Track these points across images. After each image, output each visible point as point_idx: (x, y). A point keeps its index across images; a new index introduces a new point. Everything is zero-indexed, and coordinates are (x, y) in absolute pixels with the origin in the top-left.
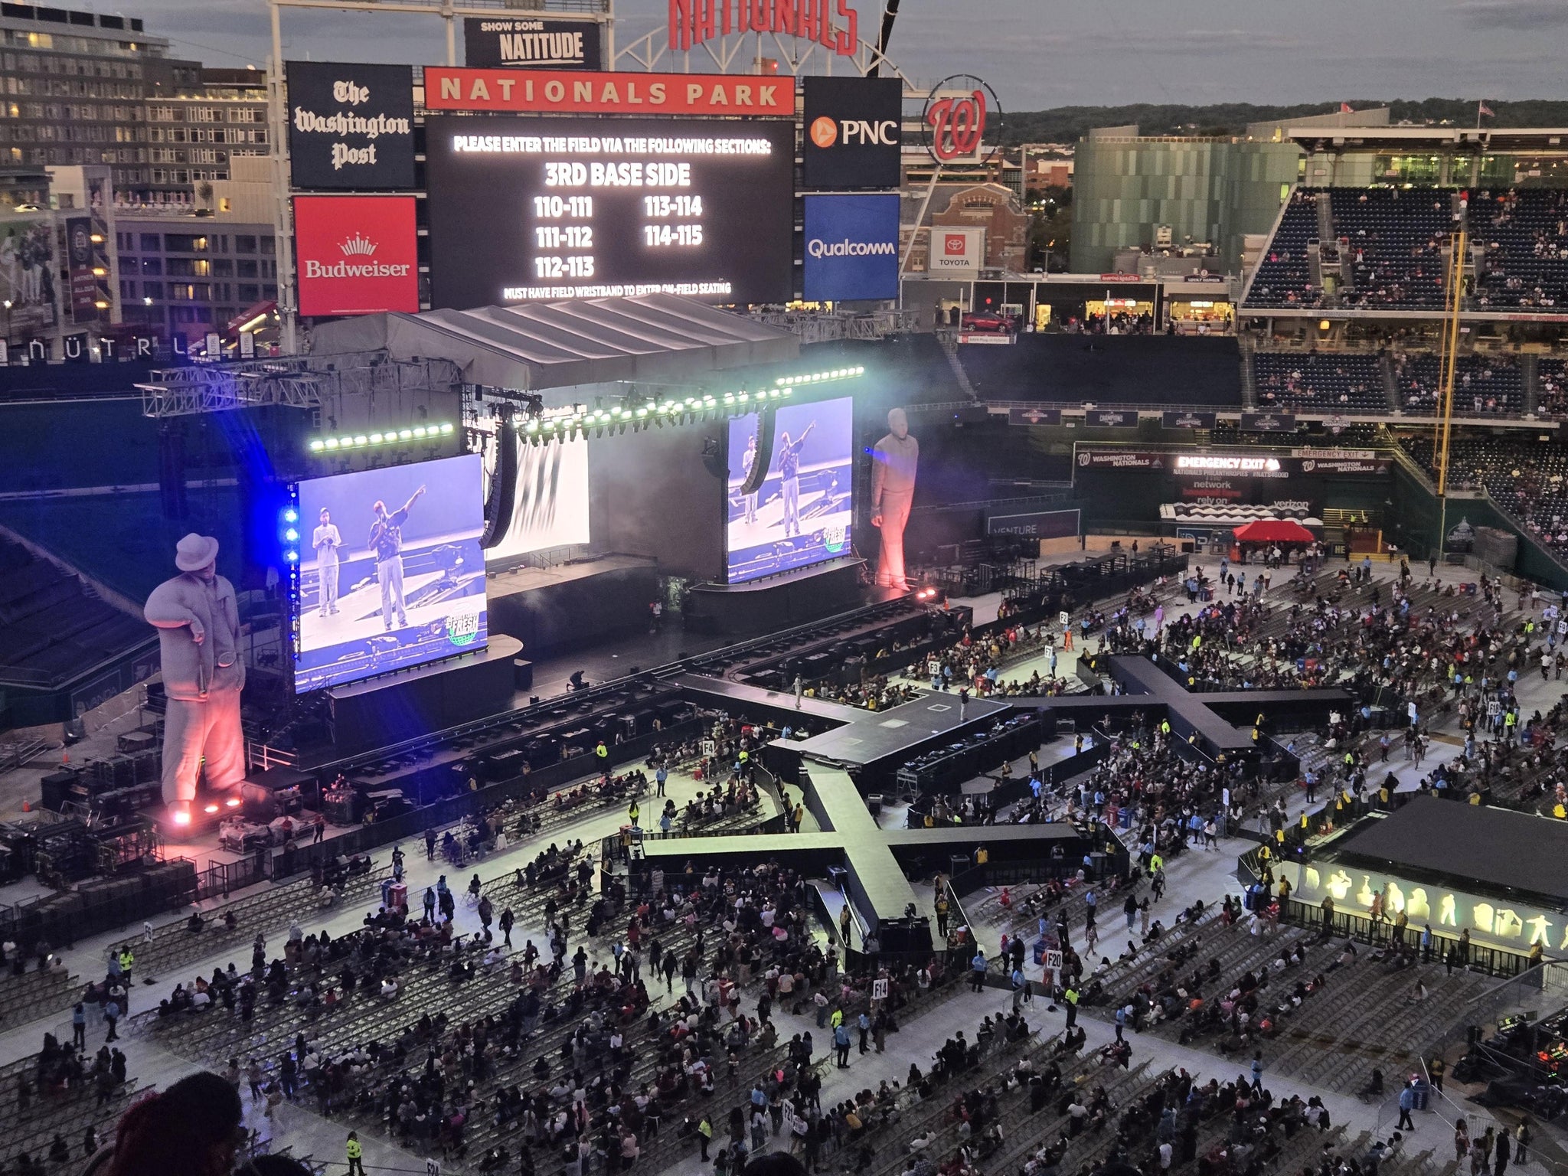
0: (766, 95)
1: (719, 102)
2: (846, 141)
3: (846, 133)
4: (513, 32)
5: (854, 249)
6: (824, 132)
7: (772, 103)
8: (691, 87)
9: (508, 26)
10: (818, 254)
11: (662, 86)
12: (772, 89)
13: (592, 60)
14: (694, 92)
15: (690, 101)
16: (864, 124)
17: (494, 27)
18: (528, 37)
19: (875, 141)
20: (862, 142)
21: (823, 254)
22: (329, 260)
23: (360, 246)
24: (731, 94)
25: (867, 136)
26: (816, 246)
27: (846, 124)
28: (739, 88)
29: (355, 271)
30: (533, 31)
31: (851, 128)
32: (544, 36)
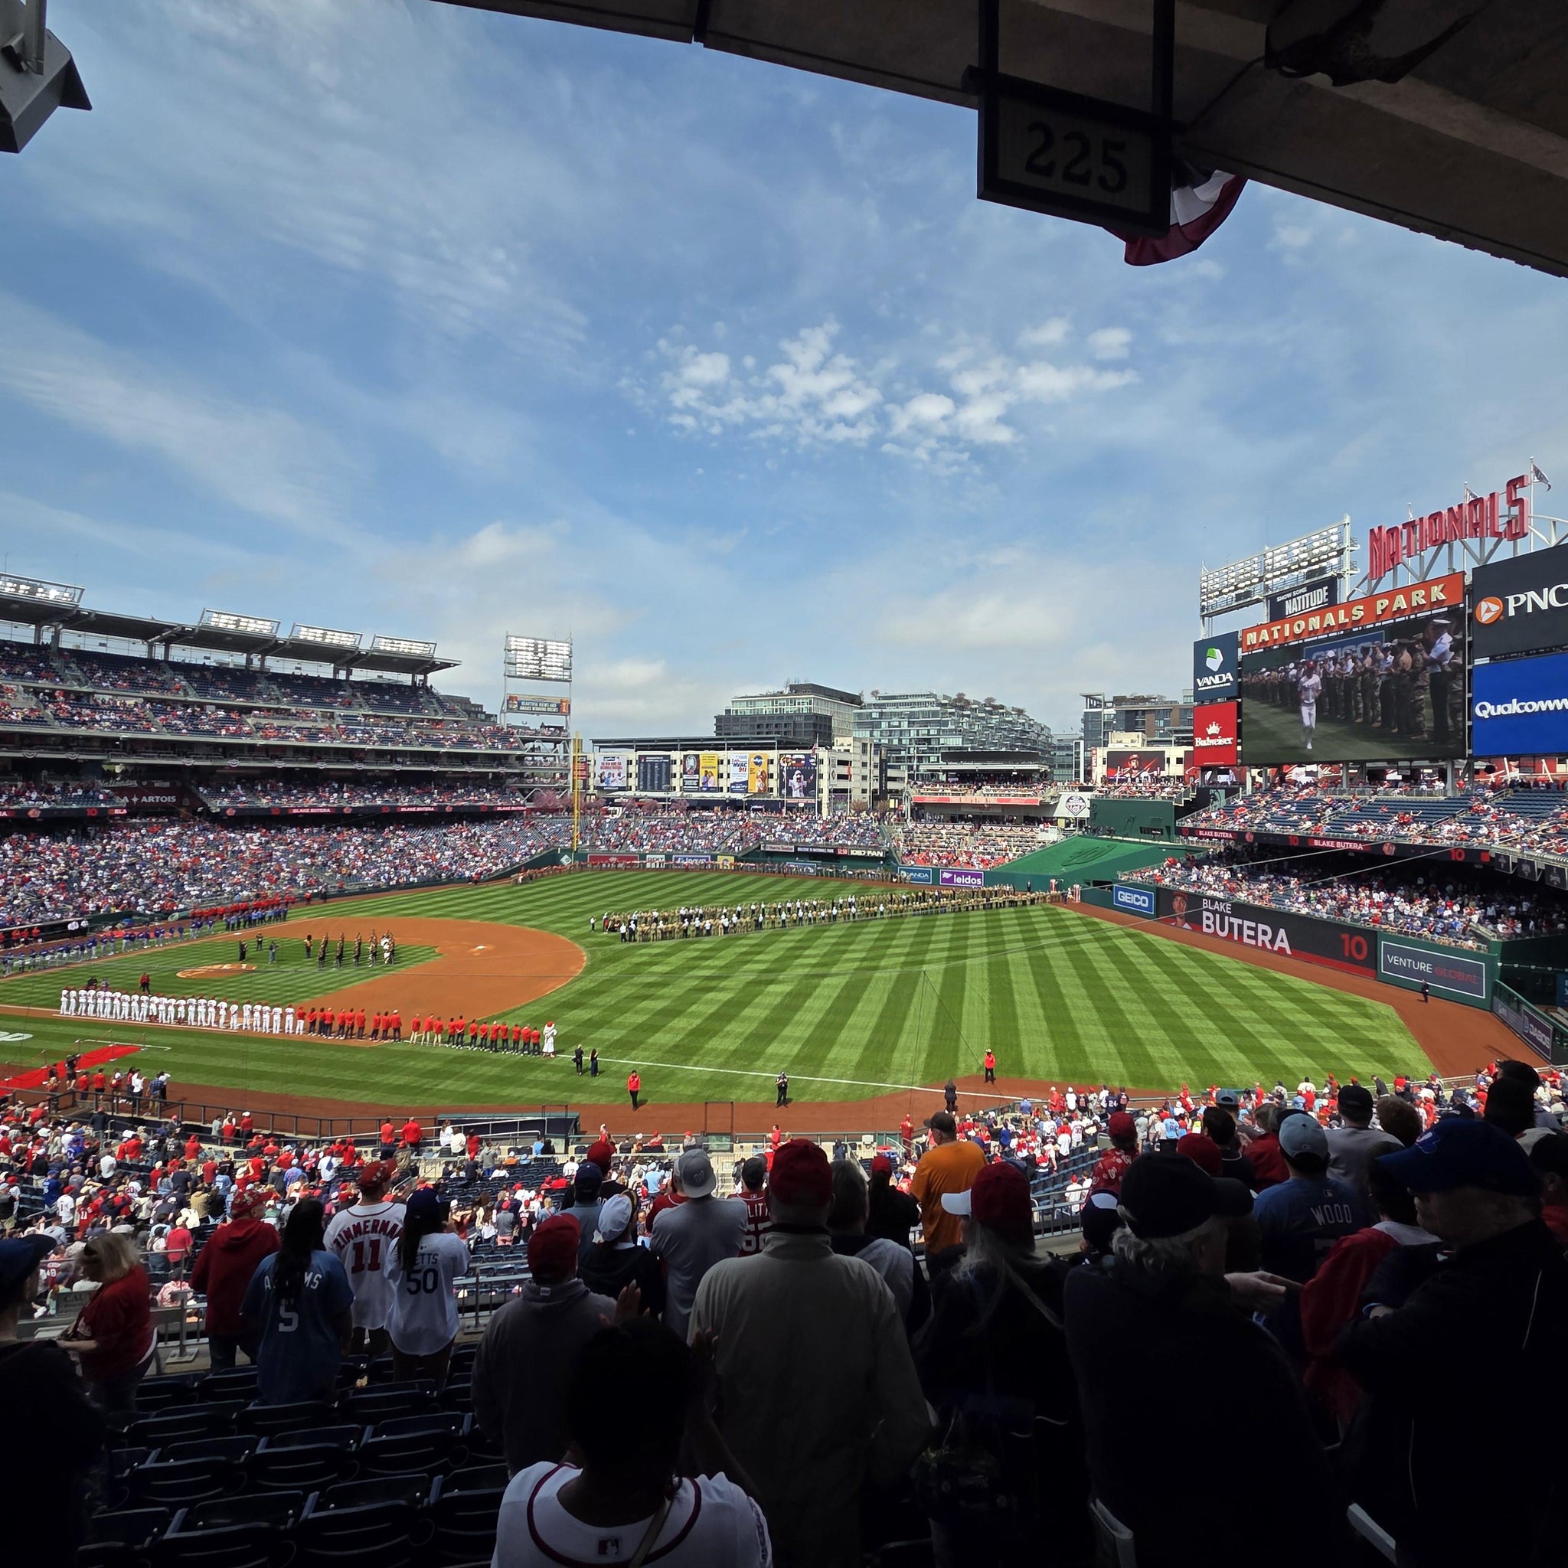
0: (1437, 593)
1: (1399, 608)
2: (1512, 613)
3: (1512, 604)
4: (1292, 597)
5: (1522, 707)
6: (1488, 610)
7: (1442, 597)
8: (1379, 602)
9: (1289, 595)
10: (1485, 714)
11: (1362, 607)
12: (1441, 586)
13: (1332, 602)
14: (1382, 604)
15: (1379, 612)
16: (1532, 594)
17: (1283, 598)
18: (1299, 598)
19: (1544, 606)
20: (1530, 610)
21: (1489, 714)
22: (1204, 738)
23: (1213, 729)
24: (1408, 600)
25: (1534, 603)
26: (1483, 708)
27: (1511, 599)
28: (1414, 594)
29: (1213, 742)
30: (1302, 594)
31: (1517, 600)
32: (1307, 595)
